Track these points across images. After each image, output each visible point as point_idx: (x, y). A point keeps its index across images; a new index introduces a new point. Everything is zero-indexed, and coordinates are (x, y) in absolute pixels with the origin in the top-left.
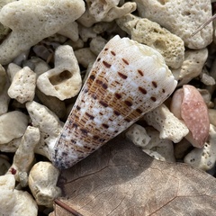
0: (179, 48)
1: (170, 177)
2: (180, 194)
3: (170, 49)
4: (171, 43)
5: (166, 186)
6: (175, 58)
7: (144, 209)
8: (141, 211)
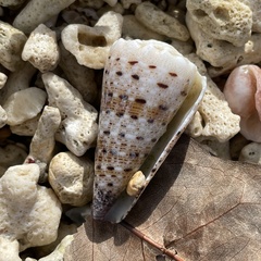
0: (245, 20)
1: (233, 179)
2: (244, 200)
3: (233, 20)
4: (236, 12)
5: (228, 190)
6: (239, 32)
7: (199, 216)
8: (195, 220)
